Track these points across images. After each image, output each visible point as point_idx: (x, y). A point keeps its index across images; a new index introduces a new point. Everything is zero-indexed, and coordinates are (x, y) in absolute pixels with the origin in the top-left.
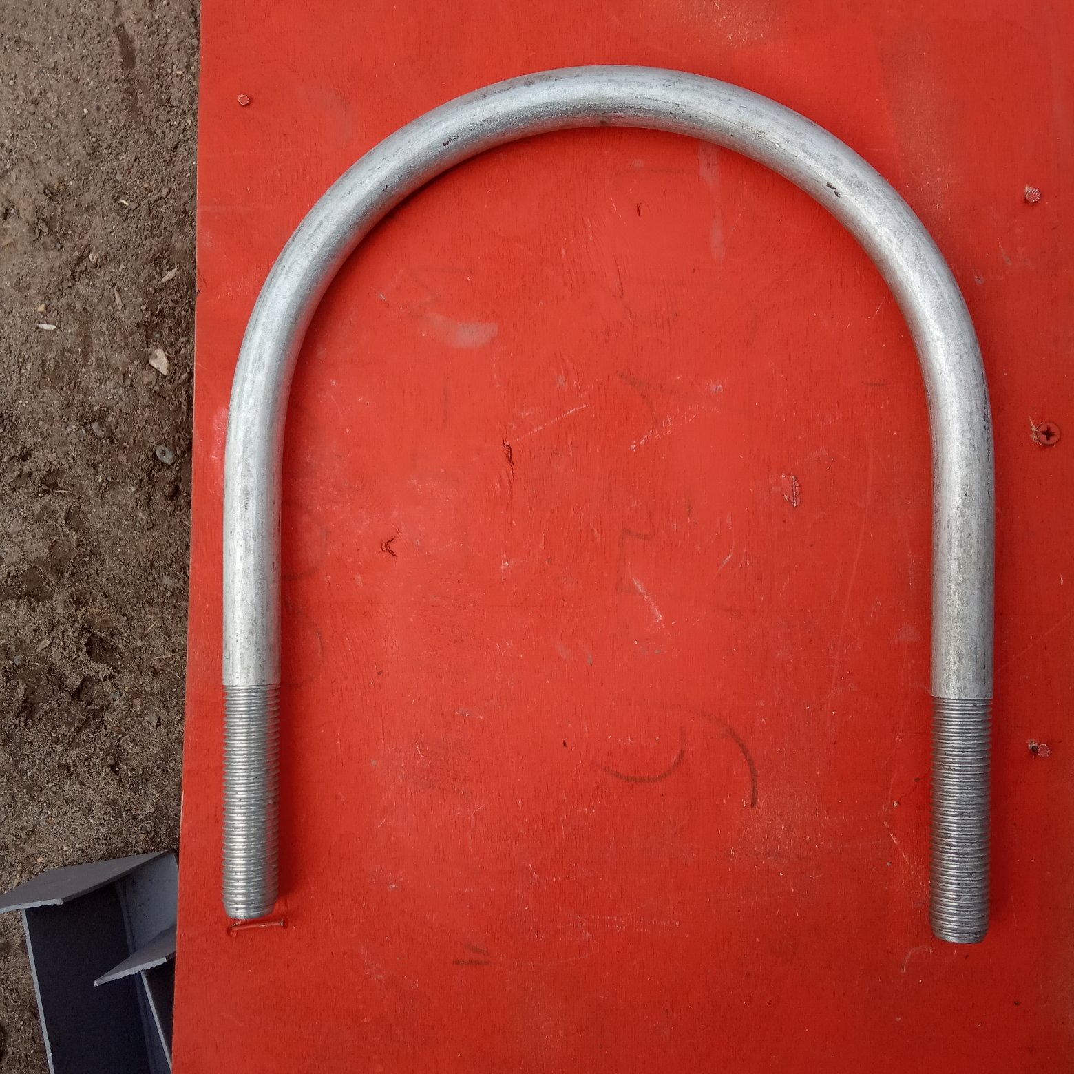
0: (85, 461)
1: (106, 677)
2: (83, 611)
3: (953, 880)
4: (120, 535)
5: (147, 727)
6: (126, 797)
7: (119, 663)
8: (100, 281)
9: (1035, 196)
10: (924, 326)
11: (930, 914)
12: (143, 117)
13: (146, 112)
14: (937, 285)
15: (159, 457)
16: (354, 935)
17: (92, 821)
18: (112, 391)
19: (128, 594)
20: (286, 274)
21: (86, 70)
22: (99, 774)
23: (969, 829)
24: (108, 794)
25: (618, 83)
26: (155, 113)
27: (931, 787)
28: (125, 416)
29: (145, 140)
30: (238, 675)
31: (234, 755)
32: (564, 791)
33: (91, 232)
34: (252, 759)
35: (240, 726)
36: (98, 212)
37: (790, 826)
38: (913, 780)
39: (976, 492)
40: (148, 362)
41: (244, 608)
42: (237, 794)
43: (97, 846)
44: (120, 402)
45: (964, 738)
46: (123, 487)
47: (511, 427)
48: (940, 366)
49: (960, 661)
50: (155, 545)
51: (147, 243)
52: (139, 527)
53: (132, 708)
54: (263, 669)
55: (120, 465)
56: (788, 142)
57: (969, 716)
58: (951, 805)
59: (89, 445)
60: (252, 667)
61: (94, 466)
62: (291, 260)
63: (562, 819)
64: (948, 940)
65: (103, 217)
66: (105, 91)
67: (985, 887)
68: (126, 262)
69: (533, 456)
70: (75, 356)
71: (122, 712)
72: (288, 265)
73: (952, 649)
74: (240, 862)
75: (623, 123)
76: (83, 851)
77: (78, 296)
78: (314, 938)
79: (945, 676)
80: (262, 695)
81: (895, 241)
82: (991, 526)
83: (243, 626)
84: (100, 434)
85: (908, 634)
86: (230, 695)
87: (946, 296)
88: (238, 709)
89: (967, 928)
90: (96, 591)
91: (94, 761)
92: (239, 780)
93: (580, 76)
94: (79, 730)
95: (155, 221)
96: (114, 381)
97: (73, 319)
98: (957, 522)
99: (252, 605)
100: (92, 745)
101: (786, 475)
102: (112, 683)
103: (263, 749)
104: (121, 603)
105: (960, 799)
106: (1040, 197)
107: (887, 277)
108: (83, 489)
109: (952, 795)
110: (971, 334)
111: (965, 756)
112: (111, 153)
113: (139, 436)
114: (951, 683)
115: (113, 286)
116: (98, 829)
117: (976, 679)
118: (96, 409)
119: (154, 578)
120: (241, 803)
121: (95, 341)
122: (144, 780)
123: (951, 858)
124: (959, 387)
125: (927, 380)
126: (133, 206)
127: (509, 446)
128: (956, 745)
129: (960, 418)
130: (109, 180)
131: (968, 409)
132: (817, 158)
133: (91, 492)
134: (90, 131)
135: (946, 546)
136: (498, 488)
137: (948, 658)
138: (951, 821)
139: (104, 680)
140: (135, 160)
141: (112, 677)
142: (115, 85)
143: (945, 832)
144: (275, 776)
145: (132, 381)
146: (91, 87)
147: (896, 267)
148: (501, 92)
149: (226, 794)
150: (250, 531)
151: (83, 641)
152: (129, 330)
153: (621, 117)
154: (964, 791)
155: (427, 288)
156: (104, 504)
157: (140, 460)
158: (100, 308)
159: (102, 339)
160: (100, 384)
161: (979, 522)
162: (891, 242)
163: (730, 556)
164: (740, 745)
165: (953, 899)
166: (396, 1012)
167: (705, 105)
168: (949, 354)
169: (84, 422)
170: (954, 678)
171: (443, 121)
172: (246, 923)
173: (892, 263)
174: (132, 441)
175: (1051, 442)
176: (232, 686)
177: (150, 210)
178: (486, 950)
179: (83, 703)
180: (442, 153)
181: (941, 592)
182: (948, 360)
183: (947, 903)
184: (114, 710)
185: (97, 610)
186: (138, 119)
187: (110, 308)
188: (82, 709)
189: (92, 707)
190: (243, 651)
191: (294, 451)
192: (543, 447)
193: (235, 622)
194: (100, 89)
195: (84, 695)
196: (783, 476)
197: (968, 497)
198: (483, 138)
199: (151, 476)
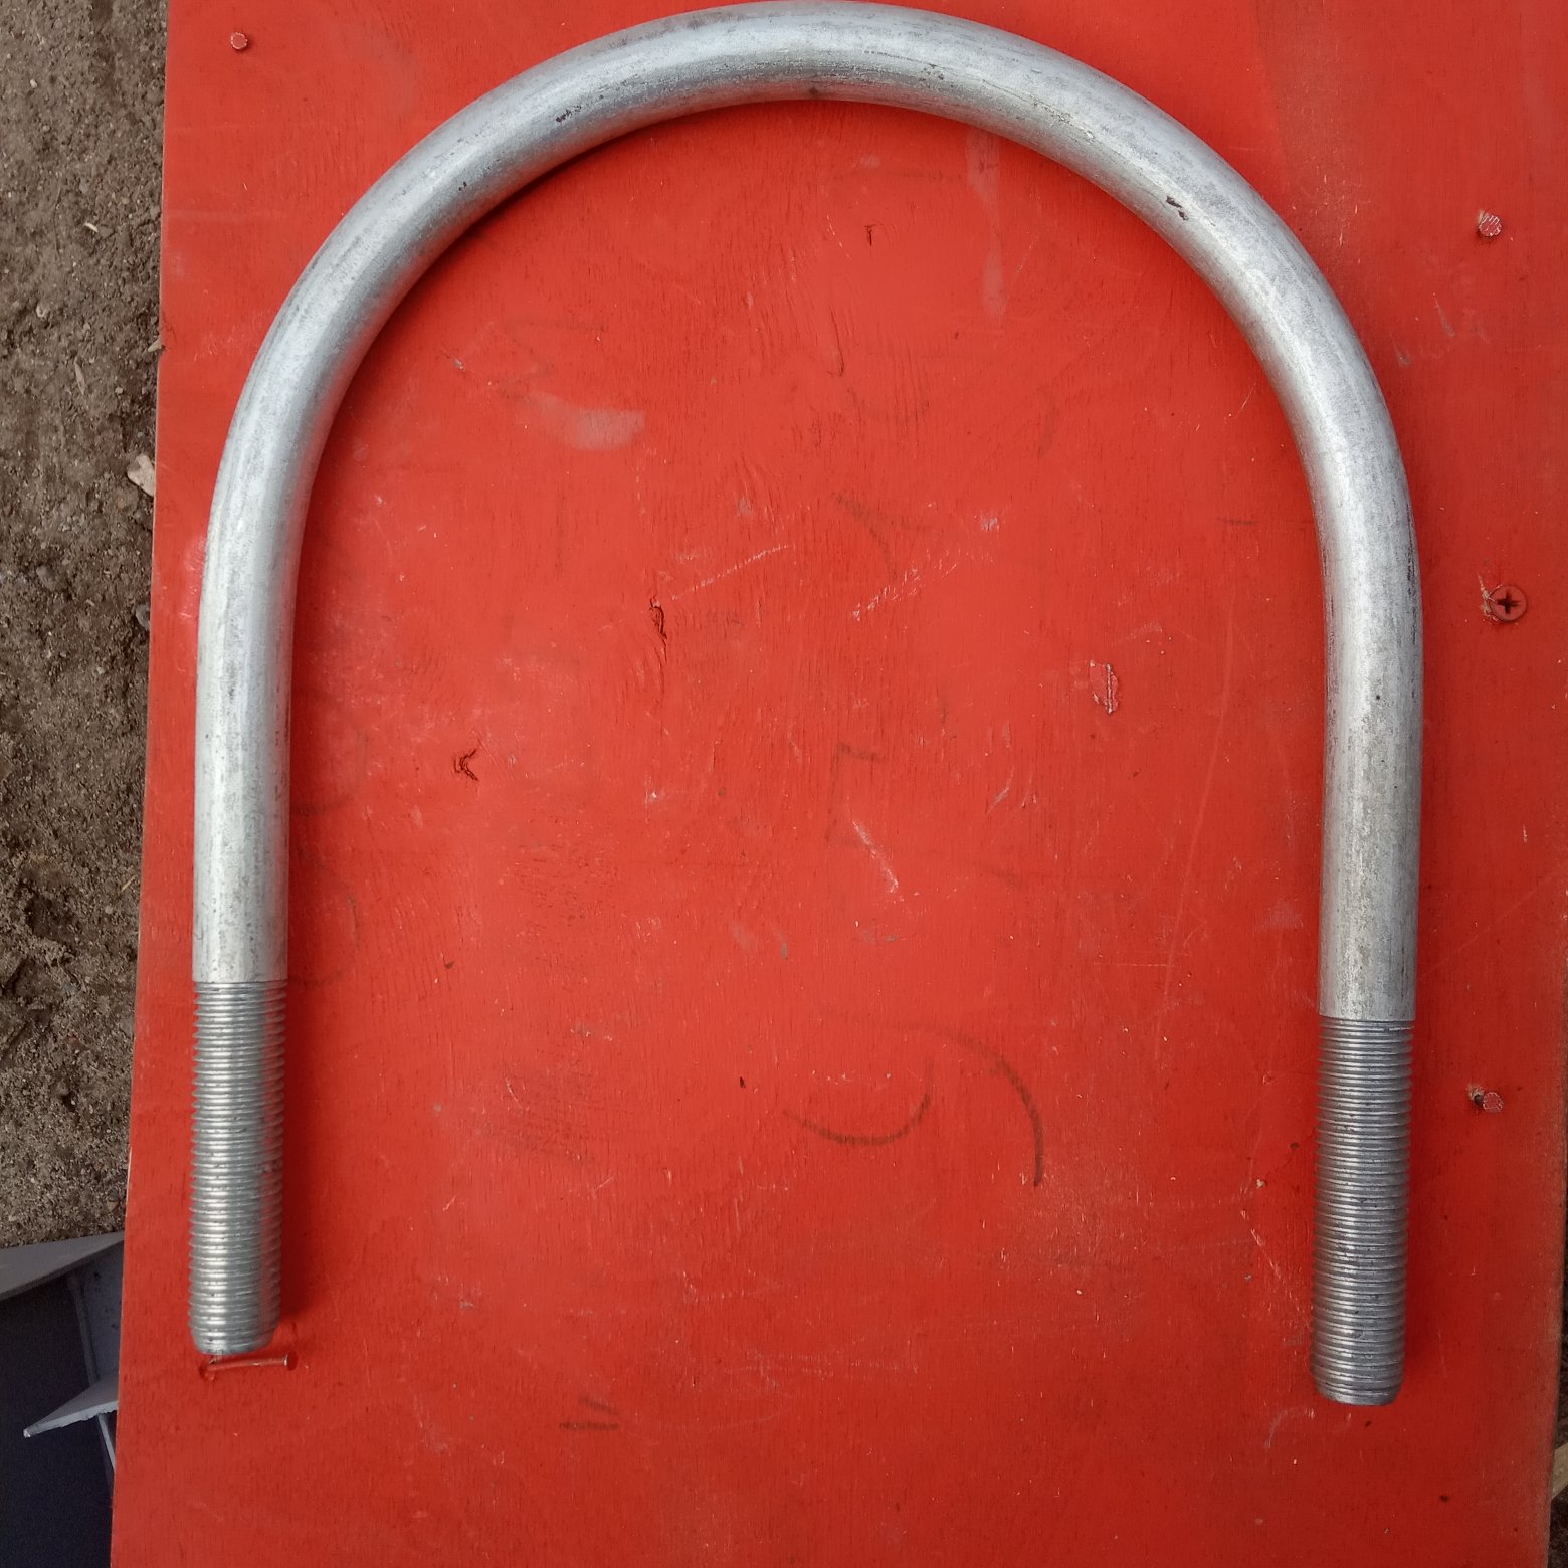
0: (26, 627)
1: (55, 960)
2: (21, 858)
3: (1348, 1305)
4: (80, 742)
5: (119, 1038)
6: (85, 1145)
7: (77, 939)
8: (52, 347)
9: (1492, 228)
10: (1316, 427)
11: (1312, 1358)
12: (123, 95)
13: (127, 87)
14: (1339, 364)
15: (141, 623)
16: (403, 1380)
17: (33, 1180)
18: (69, 519)
19: (91, 834)
20: (301, 321)
21: (35, 20)
22: (45, 1110)
23: (1374, 1225)
24: (59, 1140)
25: (838, 28)
26: (140, 89)
27: (1316, 1159)
28: (88, 558)
29: (125, 131)
30: (215, 964)
31: (210, 1093)
32: (740, 1158)
33: (39, 271)
34: (240, 1100)
35: (218, 1047)
36: (50, 242)
37: (1094, 1216)
38: (1288, 1145)
39: (1395, 690)
40: (126, 475)
41: (226, 858)
42: (213, 1156)
43: (41, 1220)
44: (82, 536)
45: (1369, 1082)
46: (85, 669)
47: (663, 578)
48: (1341, 493)
49: (1365, 959)
50: (134, 758)
51: (126, 291)
52: (109, 731)
53: (96, 1008)
54: (257, 956)
55: (81, 634)
56: (1107, 130)
57: (1376, 1047)
58: (1347, 1188)
59: (32, 601)
60: (239, 952)
61: (41, 634)
62: (308, 299)
63: (736, 1201)
64: (1339, 1400)
65: (58, 249)
66: (64, 54)
67: (1399, 1317)
68: (93, 319)
69: (697, 626)
70: (12, 464)
71: (81, 1016)
72: (303, 306)
73: (1352, 941)
74: (217, 1264)
75: (847, 94)
76: (19, 1226)
77: (18, 371)
78: (340, 1384)
79: (1341, 983)
80: (255, 998)
81: (1273, 291)
82: (1417, 747)
83: (224, 886)
84: (50, 584)
85: (1283, 916)
86: (204, 997)
87: (1352, 382)
88: (216, 1020)
89: (1370, 1381)
90: (41, 827)
91: (37, 1089)
92: (218, 1133)
93: (777, 15)
94: (14, 1042)
95: (139, 256)
96: (71, 503)
97: (10, 407)
98: (1363, 740)
99: (241, 853)
100: (35, 1065)
101: (1096, 662)
102: (65, 970)
103: (256, 1084)
104: (80, 848)
105: (1361, 1177)
106: (1501, 229)
107: (1259, 349)
108: (22, 670)
109: (1348, 1171)
110: (1391, 444)
111: (1370, 1110)
112: (72, 150)
113: (111, 589)
114: (1349, 995)
115: (73, 357)
116: (43, 1193)
117: (1390, 988)
118: (43, 546)
119: (132, 810)
120: (219, 1170)
121: (43, 440)
122: (114, 1120)
123: (1346, 1271)
124: (1370, 526)
125: (1319, 514)
126: (105, 233)
127: (660, 609)
128: (1356, 1093)
129: (1370, 575)
130: (68, 191)
131: (1383, 560)
132: (1152, 157)
133: (35, 674)
134: (40, 115)
135: (1345, 777)
136: (641, 674)
137: (1346, 956)
138: (1347, 1212)
139: (53, 965)
140: (109, 162)
141: (65, 961)
142: (80, 45)
143: (1337, 1229)
144: (276, 1127)
145: (100, 505)
146: (43, 46)
147: (1274, 334)
148: (650, 37)
149: (195, 1156)
150: (238, 734)
151: (21, 905)
152: (97, 424)
153: (842, 84)
154: (1367, 1166)
155: (531, 351)
156: (54, 694)
157: (112, 627)
158: (51, 389)
159: (54, 438)
160: (52, 508)
161: (1398, 741)
162: (1267, 293)
163: (1008, 789)
164: (1018, 1088)
165: (1348, 1335)
166: (469, 1502)
167: (976, 67)
168: (1354, 474)
169: (25, 567)
170: (1354, 986)
171: (557, 81)
172: (228, 1359)
173: (1268, 327)
174: (99, 597)
175: (1512, 616)
176: (207, 983)
177: (131, 240)
178: (613, 1406)
179: (21, 1000)
180: (555, 133)
181: (1337, 850)
182: (1353, 482)
183: (1339, 1342)
184: (69, 1012)
185: (42, 857)
186: (113, 99)
187: (68, 390)
188: (20, 1010)
189: (34, 1007)
190: (224, 927)
191: (315, 609)
192: (714, 611)
193: (212, 881)
194: (57, 50)
195: (21, 988)
196: (1092, 665)
197: (1382, 701)
198: (621, 111)
199: (129, 652)
